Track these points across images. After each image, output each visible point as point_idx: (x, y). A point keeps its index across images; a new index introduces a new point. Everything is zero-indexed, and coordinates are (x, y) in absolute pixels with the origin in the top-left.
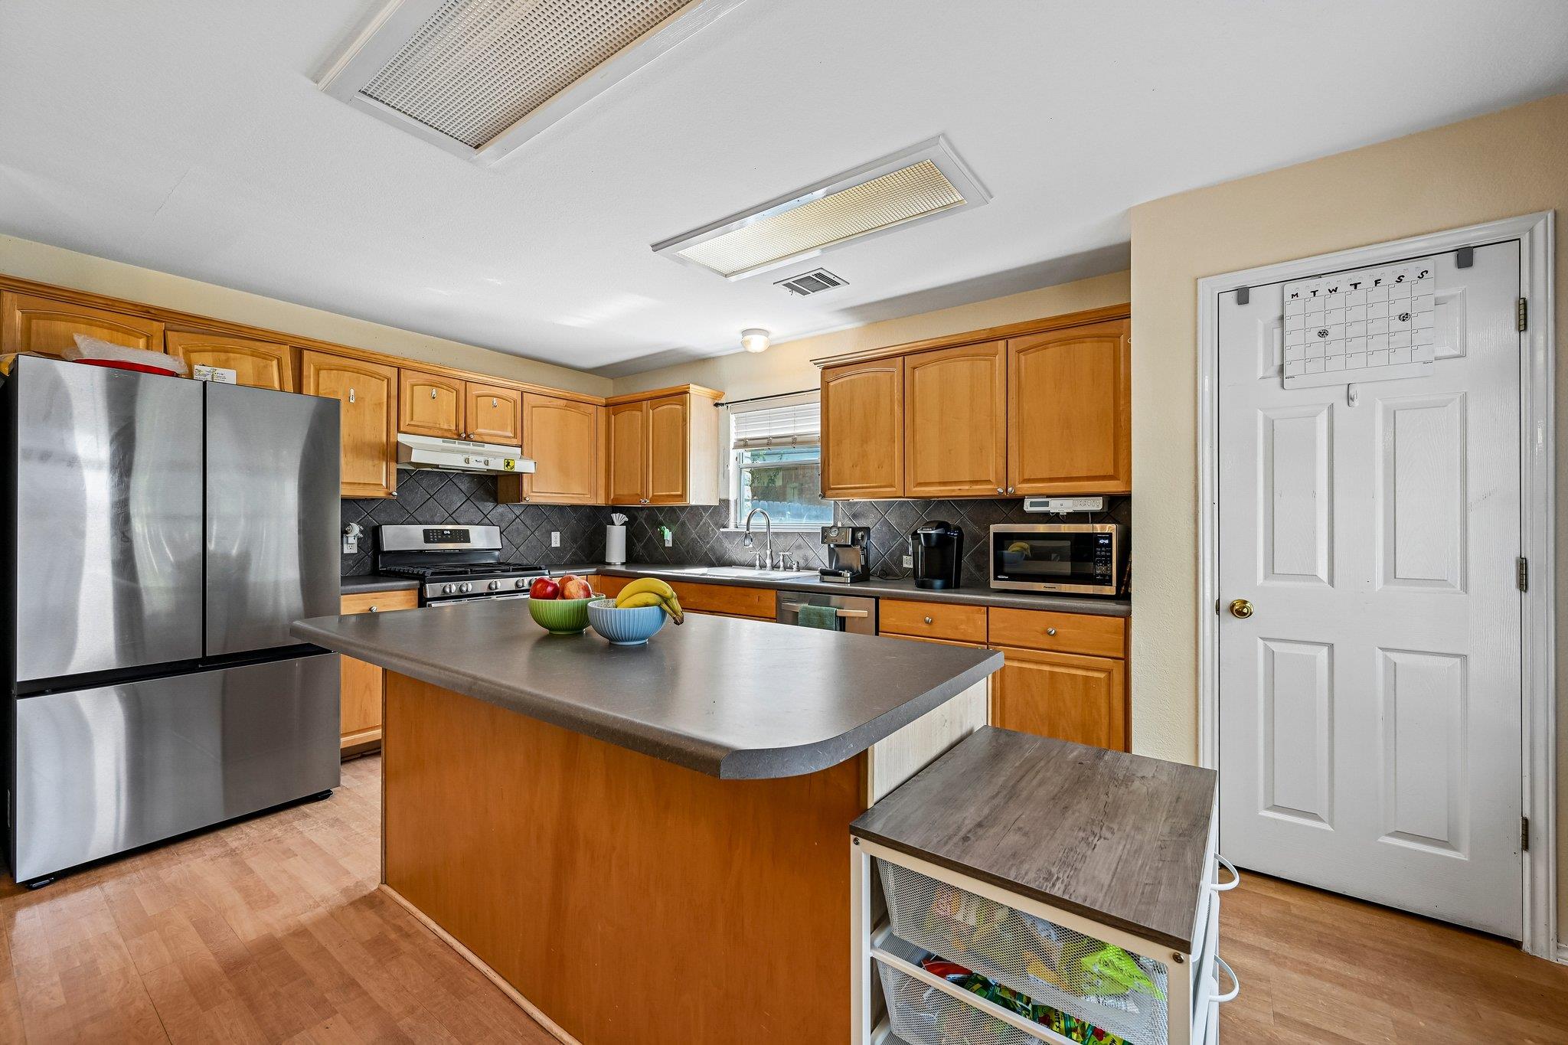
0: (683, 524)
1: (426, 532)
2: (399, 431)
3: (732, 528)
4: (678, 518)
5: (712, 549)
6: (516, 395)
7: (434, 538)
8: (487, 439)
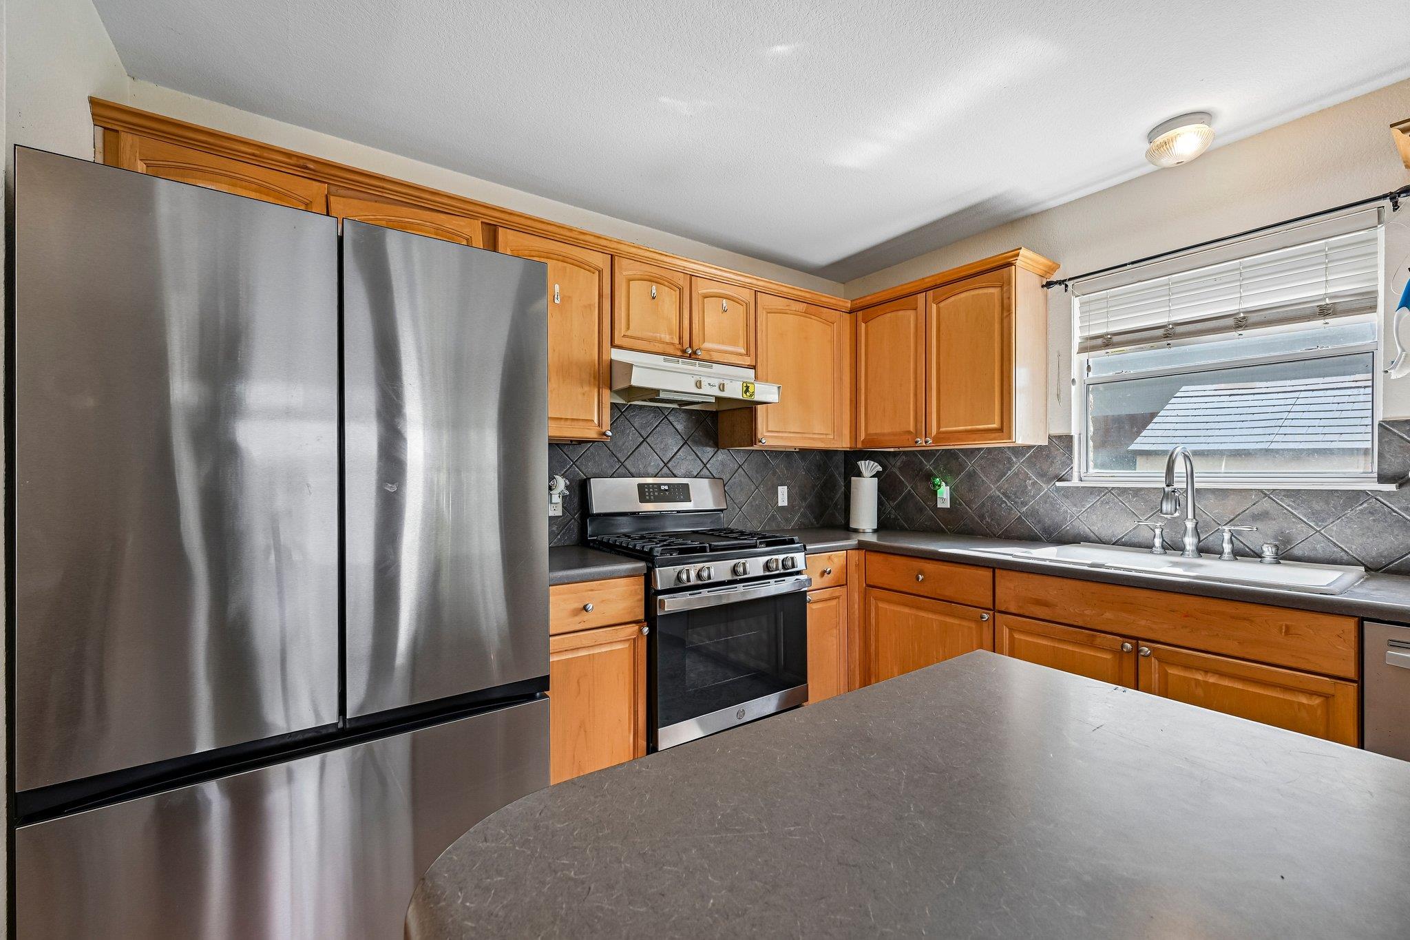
0: (972, 476)
1: (641, 487)
2: (613, 345)
3: (1075, 482)
4: (962, 467)
5: (1033, 513)
6: (746, 295)
7: (650, 496)
8: (716, 357)
